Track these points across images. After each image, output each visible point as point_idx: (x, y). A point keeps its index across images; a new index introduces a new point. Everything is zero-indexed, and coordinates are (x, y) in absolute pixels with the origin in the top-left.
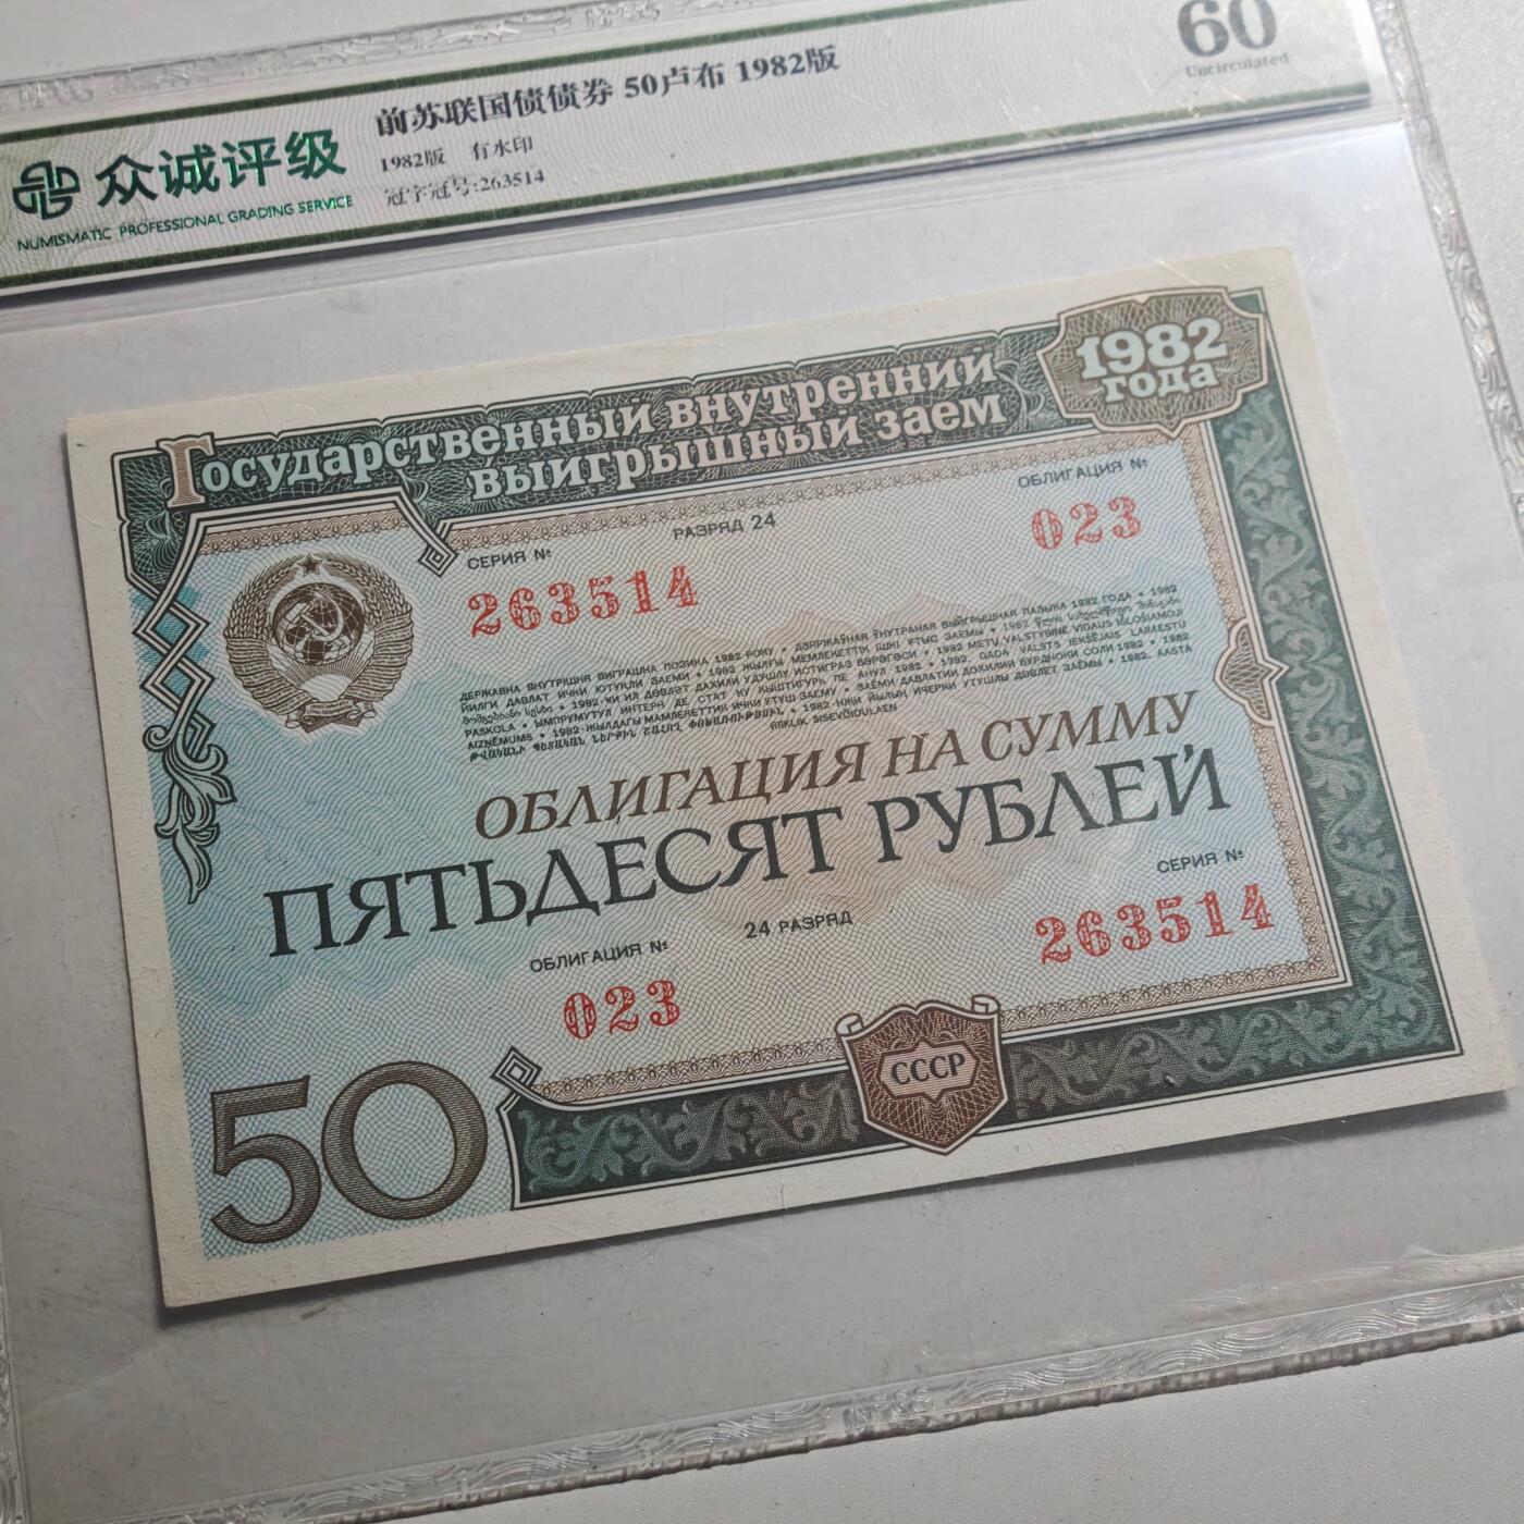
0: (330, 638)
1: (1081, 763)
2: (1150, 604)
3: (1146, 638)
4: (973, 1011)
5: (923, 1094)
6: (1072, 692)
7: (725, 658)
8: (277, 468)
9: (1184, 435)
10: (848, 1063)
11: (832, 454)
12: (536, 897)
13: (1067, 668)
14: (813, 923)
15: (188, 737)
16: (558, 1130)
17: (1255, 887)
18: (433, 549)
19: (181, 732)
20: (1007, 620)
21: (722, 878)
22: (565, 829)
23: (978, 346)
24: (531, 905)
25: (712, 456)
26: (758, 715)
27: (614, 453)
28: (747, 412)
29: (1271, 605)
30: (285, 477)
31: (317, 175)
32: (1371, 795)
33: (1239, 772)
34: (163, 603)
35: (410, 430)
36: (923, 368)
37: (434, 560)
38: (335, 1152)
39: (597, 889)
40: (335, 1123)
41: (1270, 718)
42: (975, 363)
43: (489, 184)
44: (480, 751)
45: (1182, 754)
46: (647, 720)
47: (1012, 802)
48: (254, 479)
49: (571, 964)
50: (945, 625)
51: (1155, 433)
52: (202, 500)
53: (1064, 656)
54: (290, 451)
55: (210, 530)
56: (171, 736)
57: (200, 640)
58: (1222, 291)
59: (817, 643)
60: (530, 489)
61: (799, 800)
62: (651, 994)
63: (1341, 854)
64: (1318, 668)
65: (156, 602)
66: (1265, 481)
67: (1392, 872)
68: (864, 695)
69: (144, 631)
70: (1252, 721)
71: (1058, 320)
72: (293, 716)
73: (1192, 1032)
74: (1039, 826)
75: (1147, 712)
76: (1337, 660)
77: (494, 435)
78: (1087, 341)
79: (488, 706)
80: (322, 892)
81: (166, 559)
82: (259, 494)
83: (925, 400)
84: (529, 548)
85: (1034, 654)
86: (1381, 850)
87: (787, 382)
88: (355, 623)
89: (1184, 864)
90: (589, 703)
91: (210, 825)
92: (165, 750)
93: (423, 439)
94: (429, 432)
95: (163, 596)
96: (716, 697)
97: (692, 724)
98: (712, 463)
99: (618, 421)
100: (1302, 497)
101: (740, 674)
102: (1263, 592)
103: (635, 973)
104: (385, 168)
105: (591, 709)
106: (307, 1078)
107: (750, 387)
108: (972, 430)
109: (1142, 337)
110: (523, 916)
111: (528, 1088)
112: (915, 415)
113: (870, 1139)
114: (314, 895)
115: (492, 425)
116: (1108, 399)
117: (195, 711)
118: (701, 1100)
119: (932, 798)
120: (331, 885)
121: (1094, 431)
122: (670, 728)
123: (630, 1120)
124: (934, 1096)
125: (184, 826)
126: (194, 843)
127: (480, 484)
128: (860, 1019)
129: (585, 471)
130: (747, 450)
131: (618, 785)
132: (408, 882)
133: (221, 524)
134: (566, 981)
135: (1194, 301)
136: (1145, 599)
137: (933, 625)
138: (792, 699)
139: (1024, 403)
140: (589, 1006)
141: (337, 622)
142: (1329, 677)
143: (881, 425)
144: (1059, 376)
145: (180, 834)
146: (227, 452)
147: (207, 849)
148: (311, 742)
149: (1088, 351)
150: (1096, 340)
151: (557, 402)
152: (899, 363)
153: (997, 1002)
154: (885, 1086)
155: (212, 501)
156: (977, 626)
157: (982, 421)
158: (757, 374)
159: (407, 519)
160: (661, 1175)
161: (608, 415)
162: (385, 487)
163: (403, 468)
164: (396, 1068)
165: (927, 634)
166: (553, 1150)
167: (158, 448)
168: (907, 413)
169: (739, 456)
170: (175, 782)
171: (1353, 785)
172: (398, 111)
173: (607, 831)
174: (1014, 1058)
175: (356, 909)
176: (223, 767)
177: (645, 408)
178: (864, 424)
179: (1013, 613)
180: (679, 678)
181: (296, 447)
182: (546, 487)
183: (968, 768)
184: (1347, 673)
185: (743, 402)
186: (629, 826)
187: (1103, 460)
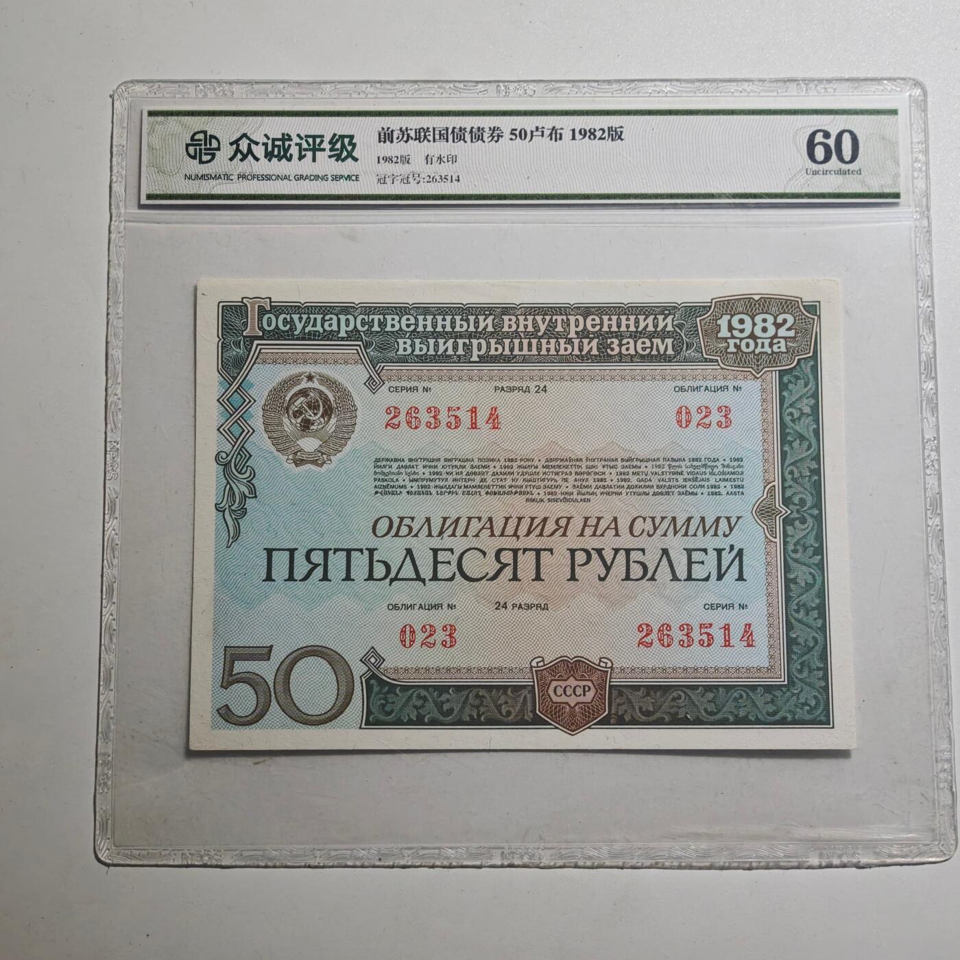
0: (314, 419)
1: (677, 546)
2: (728, 466)
3: (722, 484)
4: (599, 665)
5: (567, 703)
6: (679, 506)
7: (509, 460)
8: (300, 322)
9: (764, 376)
10: (534, 682)
11: (582, 358)
12: (396, 572)
13: (680, 494)
14: (529, 607)
15: (238, 460)
16: (388, 692)
17: (750, 625)
18: (373, 378)
19: (235, 456)
20: (654, 463)
21: (488, 577)
22: (416, 538)
23: (666, 310)
24: (392, 575)
25: (521, 349)
26: (521, 493)
27: (471, 340)
28: (543, 328)
29: (788, 477)
30: (304, 328)
31: (343, 160)
32: (817, 587)
33: (755, 563)
34: (234, 386)
35: (370, 311)
36: (637, 318)
37: (372, 385)
38: (280, 688)
39: (426, 572)
40: (282, 672)
41: (776, 538)
42: (664, 319)
43: (431, 180)
44: (380, 490)
45: (728, 549)
46: (465, 487)
47: (639, 560)
48: (289, 326)
49: (408, 609)
50: (622, 460)
51: (749, 373)
52: (261, 334)
53: (679, 487)
54: (309, 314)
55: (262, 351)
56: (229, 458)
57: (250, 409)
58: (799, 300)
59: (556, 460)
60: (426, 353)
61: (534, 542)
62: (444, 631)
63: (796, 615)
64: (805, 515)
65: (231, 385)
66: (799, 409)
67: (819, 628)
68: (575, 491)
69: (223, 400)
70: (766, 537)
71: (711, 302)
72: (291, 457)
73: (704, 694)
74: (649, 575)
75: (714, 525)
76: (816, 512)
77: (412, 321)
78: (724, 316)
79: (388, 467)
80: (292, 552)
81: (239, 363)
82: (289, 335)
83: (635, 336)
84: (421, 385)
85: (665, 483)
86: (816, 616)
87: (566, 315)
88: (328, 412)
89: (717, 607)
90: (437, 473)
91: (242, 508)
92: (225, 465)
93: (376, 318)
94: (380, 314)
95: (235, 383)
96: (501, 480)
97: (487, 493)
98: (520, 353)
99: (477, 322)
100: (817, 421)
101: (515, 470)
102: (786, 469)
103: (438, 619)
104: (379, 162)
105: (438, 477)
106: (271, 646)
107: (547, 315)
108: (656, 356)
109: (753, 319)
110: (388, 580)
111: (377, 669)
112: (628, 343)
113: (537, 722)
114: (288, 553)
115: (412, 315)
116: (729, 350)
117: (243, 447)
118: (459, 689)
119: (599, 552)
120: (297, 549)
121: (718, 367)
122: (476, 493)
123: (423, 693)
124: (572, 705)
125: (230, 507)
126: (233, 516)
127: (402, 346)
128: (543, 661)
129: (455, 348)
130: (539, 349)
131: (445, 519)
132: (334, 553)
133: (269, 348)
134: (404, 617)
135: (783, 303)
136: (726, 463)
137: (617, 460)
138: (539, 488)
139: (685, 345)
140: (413, 632)
141: (319, 410)
142: (810, 521)
143: (609, 346)
144: (706, 334)
145: (227, 510)
146: (277, 309)
147: (239, 521)
148: (297, 472)
149: (723, 322)
150: (729, 317)
151: (447, 308)
152: (625, 314)
153: (612, 663)
154: (549, 696)
155: (266, 335)
156: (638, 463)
157: (662, 352)
158: (551, 308)
159: (362, 360)
160: (434, 723)
161: (472, 318)
162: (354, 341)
163: (364, 332)
164: (315, 648)
165: (612, 464)
166: (384, 702)
167: (242, 302)
168: (624, 341)
169: (534, 352)
170: (228, 483)
171: (810, 580)
172: (390, 130)
173: (436, 543)
174: (615, 693)
175: (307, 564)
176: (252, 479)
177: (493, 317)
178: (601, 344)
179: (658, 459)
180: (484, 467)
181: (311, 312)
182: (434, 353)
183: (620, 538)
184: (819, 519)
185: (541, 322)
186: (447, 542)
187: (719, 383)
